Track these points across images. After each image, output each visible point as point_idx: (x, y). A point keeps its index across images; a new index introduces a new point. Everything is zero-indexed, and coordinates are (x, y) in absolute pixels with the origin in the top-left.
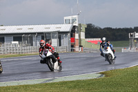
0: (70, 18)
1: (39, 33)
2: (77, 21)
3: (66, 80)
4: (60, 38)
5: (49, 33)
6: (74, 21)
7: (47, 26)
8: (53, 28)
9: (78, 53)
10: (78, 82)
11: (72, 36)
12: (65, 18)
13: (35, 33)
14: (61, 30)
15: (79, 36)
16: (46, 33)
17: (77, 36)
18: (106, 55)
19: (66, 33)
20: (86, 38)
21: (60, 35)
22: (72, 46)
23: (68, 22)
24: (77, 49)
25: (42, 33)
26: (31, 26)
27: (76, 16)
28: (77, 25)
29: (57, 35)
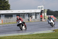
0: (40, 7)
1: (27, 13)
2: (43, 8)
3: (38, 33)
4: (36, 15)
5: (31, 13)
6: (42, 8)
7: (31, 10)
8: (33, 11)
9: (44, 22)
10: (44, 34)
11: (41, 14)
12: (38, 7)
13: (25, 13)
14: (37, 12)
15: (44, 14)
16: (30, 13)
17: (43, 14)
18: (50, 23)
19: (38, 13)
20: (47, 15)
21: (36, 14)
22: (41, 19)
23: (39, 8)
24: (43, 20)
25: (28, 13)
26: (24, 10)
27: (43, 6)
28: (43, 10)
29: (35, 14)
